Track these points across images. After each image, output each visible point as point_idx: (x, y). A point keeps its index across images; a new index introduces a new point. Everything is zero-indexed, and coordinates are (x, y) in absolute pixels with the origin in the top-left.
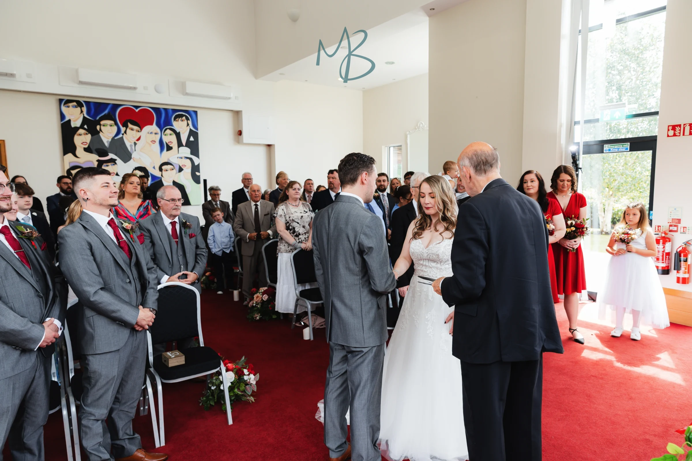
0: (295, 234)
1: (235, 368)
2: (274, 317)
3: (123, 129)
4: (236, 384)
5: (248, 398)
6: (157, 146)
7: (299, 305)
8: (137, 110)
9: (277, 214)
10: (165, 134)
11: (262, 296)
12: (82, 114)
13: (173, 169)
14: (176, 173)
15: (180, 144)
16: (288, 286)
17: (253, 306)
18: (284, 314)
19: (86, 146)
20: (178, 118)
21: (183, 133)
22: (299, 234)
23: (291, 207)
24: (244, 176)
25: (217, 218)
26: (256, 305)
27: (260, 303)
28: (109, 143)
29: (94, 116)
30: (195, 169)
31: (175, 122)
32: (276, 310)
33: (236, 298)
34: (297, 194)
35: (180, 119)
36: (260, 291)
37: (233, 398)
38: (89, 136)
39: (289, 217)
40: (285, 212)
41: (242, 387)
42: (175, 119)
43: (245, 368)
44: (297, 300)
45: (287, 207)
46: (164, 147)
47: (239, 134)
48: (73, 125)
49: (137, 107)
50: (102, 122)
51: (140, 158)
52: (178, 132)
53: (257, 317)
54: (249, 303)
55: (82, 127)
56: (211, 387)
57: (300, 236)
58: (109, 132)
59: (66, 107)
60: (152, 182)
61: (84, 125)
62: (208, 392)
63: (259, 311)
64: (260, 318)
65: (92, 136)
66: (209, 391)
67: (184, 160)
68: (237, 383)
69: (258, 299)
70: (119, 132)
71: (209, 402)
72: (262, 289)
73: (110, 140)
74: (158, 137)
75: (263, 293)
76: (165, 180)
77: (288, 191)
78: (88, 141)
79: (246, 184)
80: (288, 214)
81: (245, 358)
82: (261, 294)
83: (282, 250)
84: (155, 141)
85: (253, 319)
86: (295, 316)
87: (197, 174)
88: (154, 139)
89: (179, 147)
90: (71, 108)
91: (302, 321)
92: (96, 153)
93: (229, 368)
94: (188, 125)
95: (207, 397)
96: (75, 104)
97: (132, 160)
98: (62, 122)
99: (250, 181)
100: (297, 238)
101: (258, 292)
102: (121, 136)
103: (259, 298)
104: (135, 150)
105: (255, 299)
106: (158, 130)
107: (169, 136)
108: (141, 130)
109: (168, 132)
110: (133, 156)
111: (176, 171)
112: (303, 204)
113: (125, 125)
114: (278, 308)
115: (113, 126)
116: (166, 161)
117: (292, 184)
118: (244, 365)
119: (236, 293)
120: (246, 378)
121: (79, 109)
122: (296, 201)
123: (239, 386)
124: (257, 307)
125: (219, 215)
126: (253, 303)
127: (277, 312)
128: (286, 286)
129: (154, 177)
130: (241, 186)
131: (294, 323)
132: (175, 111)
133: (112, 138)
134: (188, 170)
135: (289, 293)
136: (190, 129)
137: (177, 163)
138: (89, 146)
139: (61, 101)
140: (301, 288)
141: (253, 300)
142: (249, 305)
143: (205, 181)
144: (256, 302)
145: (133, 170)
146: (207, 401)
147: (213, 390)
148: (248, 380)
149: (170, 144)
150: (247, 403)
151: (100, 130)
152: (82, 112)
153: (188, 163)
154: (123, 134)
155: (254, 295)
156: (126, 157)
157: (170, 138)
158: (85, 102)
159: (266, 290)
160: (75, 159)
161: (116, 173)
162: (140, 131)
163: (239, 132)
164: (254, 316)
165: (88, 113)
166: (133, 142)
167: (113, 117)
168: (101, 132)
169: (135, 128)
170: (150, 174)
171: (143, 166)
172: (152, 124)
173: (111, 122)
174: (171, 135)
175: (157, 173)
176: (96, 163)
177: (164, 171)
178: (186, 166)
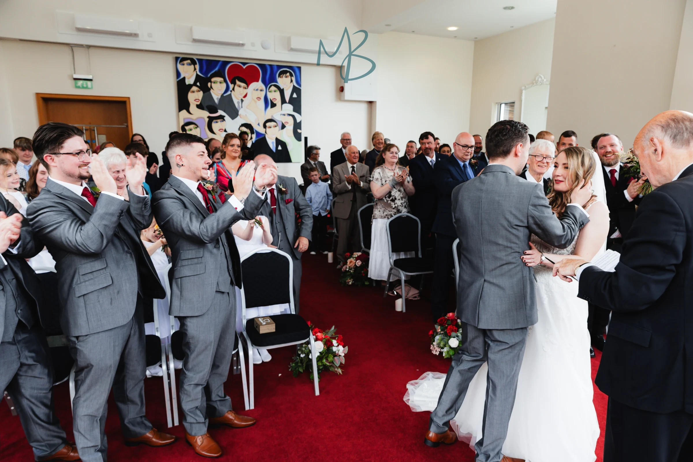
0: (391, 198)
1: (324, 338)
2: (367, 283)
3: (231, 86)
4: (324, 355)
5: (336, 369)
6: (262, 103)
7: (393, 274)
8: (244, 67)
9: (373, 177)
10: (269, 91)
11: (355, 261)
12: (195, 72)
13: (276, 126)
14: (279, 130)
15: (283, 101)
16: (382, 253)
17: (346, 270)
18: (376, 281)
19: (198, 103)
20: (282, 75)
21: (287, 90)
22: (396, 199)
23: (387, 170)
24: (342, 136)
25: (314, 178)
26: (349, 270)
27: (353, 268)
28: (218, 100)
29: (206, 73)
30: (297, 126)
31: (279, 78)
32: (369, 276)
33: (330, 260)
34: (393, 157)
35: (284, 75)
36: (354, 256)
37: (321, 368)
38: (201, 93)
39: (386, 181)
40: (382, 176)
41: (331, 359)
42: (279, 76)
43: (334, 338)
44: (391, 269)
45: (383, 171)
46: (269, 104)
47: (341, 90)
48: (187, 82)
49: (244, 64)
50: (213, 80)
51: (246, 115)
52: (282, 88)
53: (350, 282)
54: (342, 267)
55: (195, 84)
56: (300, 355)
57: (396, 201)
58: (218, 89)
59: (181, 64)
60: (257, 139)
61: (197, 83)
62: (298, 359)
63: (352, 276)
64: (352, 284)
65: (204, 93)
66: (298, 357)
67: (286, 116)
68: (326, 353)
69: (351, 264)
70: (227, 89)
71: (298, 369)
72: (357, 254)
73: (219, 97)
74: (263, 93)
75: (357, 258)
76: (269, 138)
77: (385, 154)
78: (200, 99)
79: (345, 145)
80: (385, 177)
81: (335, 328)
82: (354, 259)
83: (377, 216)
84: (260, 98)
85: (346, 284)
86: (388, 285)
87: (299, 131)
88: (259, 96)
89: (282, 103)
90: (185, 65)
91: (395, 290)
92: (207, 109)
93: (318, 338)
94: (292, 81)
95: (297, 363)
96: (189, 61)
97: (239, 117)
98: (178, 80)
99: (348, 141)
100: (393, 203)
101: (352, 257)
102: (229, 93)
103: (353, 263)
104: (242, 107)
105: (348, 263)
106: (263, 87)
107: (273, 93)
108: (248, 86)
109: (273, 88)
110: (240, 113)
111: (279, 128)
112: (399, 168)
113: (234, 83)
114: (370, 275)
115: (223, 83)
116: (270, 118)
117: (389, 147)
118: (334, 335)
119: (330, 255)
120: (334, 349)
121: (192, 66)
122: (392, 165)
123: (328, 357)
124: (350, 272)
125: (316, 175)
126: (346, 268)
127: (370, 278)
128: (379, 253)
129: (258, 134)
130: (339, 146)
131: (386, 292)
132: (279, 67)
133: (221, 95)
134: (290, 127)
135: (382, 260)
136: (294, 86)
137: (280, 120)
138: (201, 103)
139: (177, 59)
140: (395, 257)
141: (346, 265)
142: (343, 269)
143: (306, 138)
144: (349, 267)
145: (239, 126)
146: (296, 368)
147: (302, 358)
148: (337, 352)
149: (274, 101)
150: (335, 374)
151: (211, 87)
152: (195, 69)
153: (291, 120)
154: (231, 91)
155: (347, 260)
156: (234, 113)
157: (274, 95)
158: (198, 59)
159: (360, 255)
160: (188, 115)
161: (224, 129)
162: (247, 87)
163: (341, 89)
164: (347, 281)
165: (201, 71)
166: (240, 99)
167: (223, 74)
168: (211, 89)
169: (243, 85)
170: (255, 131)
171: (249, 123)
172: (258, 81)
173: (221, 79)
174: (275, 91)
175: (261, 130)
176: (207, 120)
177: (268, 127)
178: (288, 123)
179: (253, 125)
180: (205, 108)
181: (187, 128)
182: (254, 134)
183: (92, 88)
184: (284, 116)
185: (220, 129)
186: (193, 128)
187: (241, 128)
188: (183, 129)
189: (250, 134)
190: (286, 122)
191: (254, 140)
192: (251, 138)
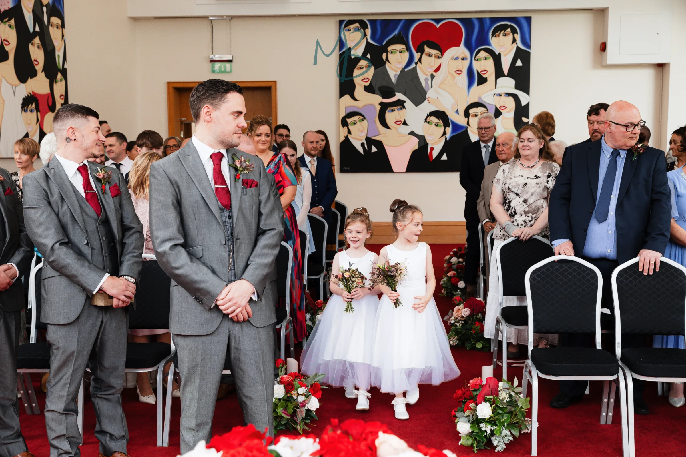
0: (510, 212)
3: (417, 56)
6: (464, 78)
8: (438, 26)
10: (476, 58)
12: (365, 39)
13: (485, 113)
15: (499, 73)
19: (367, 84)
20: (499, 32)
21: (505, 55)
22: (515, 213)
28: (396, 78)
29: (381, 40)
30: (521, 111)
31: (493, 38)
34: (525, 148)
35: (503, 32)
38: (373, 68)
42: (494, 34)
46: (475, 78)
47: (601, 48)
49: (438, 20)
50: (390, 48)
52: (497, 53)
58: (397, 62)
59: (346, 30)
60: (454, 134)
61: (367, 55)
65: (376, 68)
67: (503, 97)
70: (411, 60)
73: (398, 73)
74: (467, 63)
76: (471, 131)
78: (371, 77)
84: (461, 71)
88: (460, 68)
89: (497, 77)
90: (352, 31)
92: (379, 92)
94: (514, 40)
96: (358, 25)
97: (426, 101)
98: (341, 52)
102: (413, 65)
104: (432, 87)
106: (467, 53)
107: (482, 60)
108: (442, 55)
109: (483, 54)
110: (428, 95)
111: (490, 115)
112: (543, 164)
113: (421, 50)
115: (405, 52)
116: (476, 100)
129: (456, 127)
132: (495, 20)
133: (401, 69)
134: (509, 115)
136: (518, 48)
137: (493, 103)
138: (371, 83)
145: (426, 115)
149: (484, 74)
151: (387, 59)
153: (511, 103)
154: (416, 63)
156: (419, 97)
157: (484, 65)
161: (403, 121)
162: (440, 56)
166: (431, 73)
167: (405, 39)
168: (387, 62)
169: (434, 52)
170: (450, 122)
171: (441, 109)
172: (458, 45)
173: (401, 47)
174: (486, 59)
175: (461, 120)
176: (378, 107)
177: (472, 116)
178: (506, 107)
179: (447, 113)
180: (377, 90)
181: (349, 120)
182: (449, 127)
183: (231, 72)
184: (500, 97)
185: (397, 121)
186: (357, 121)
187: (428, 118)
188: (344, 123)
189: (443, 127)
190: (502, 106)
191: (448, 136)
192: (445, 133)
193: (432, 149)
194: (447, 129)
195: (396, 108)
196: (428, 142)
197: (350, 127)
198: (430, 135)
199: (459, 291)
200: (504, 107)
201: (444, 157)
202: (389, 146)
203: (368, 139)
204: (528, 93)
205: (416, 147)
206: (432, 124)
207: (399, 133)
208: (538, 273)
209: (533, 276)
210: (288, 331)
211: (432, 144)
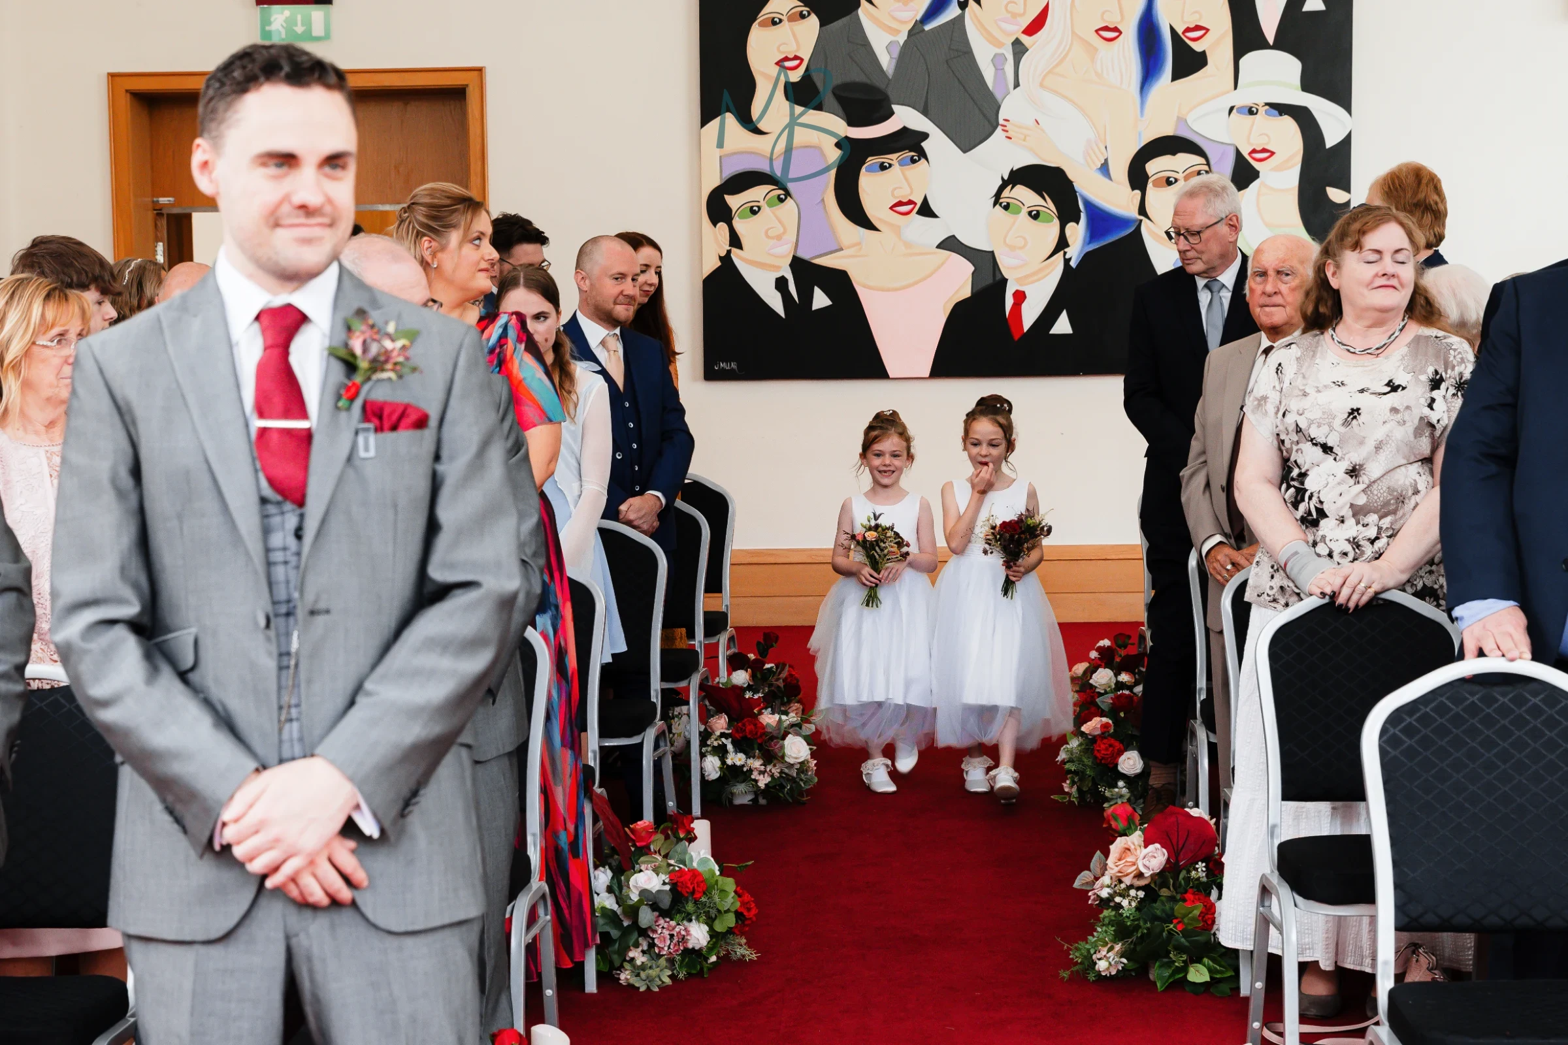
6: (1127, 52)
15: (1247, 37)
19: (796, 76)
28: (896, 53)
38: (814, 22)
46: (1165, 55)
60: (1094, 245)
65: (824, 22)
67: (1261, 119)
73: (902, 38)
76: (1154, 234)
78: (806, 53)
84: (1116, 29)
87: (1331, 190)
88: (1112, 20)
89: (1241, 49)
92: (835, 104)
97: (999, 133)
102: (950, 13)
104: (1017, 85)
110: (1004, 115)
116: (1167, 129)
133: (910, 24)
134: (1281, 177)
137: (1227, 140)
138: (806, 73)
145: (1000, 182)
149: (1196, 40)
153: (1288, 137)
154: (963, 5)
157: (1195, 8)
160: (745, 138)
161: (919, 201)
166: (1009, 40)
170: (1082, 206)
171: (1050, 160)
175: (1117, 198)
176: (834, 155)
177: (1157, 184)
178: (1273, 153)
179: (1071, 175)
180: (829, 99)
181: (734, 201)
182: (1076, 218)
183: (327, 36)
184: (1250, 118)
185: (900, 204)
186: (762, 203)
187: (1006, 193)
188: (718, 210)
189: (1056, 223)
190: (1259, 148)
191: (1075, 252)
192: (1062, 243)
193: (1020, 297)
194: (1071, 228)
195: (894, 156)
196: (1006, 275)
197: (738, 224)
198: (1013, 248)
199: (1121, 784)
200: (1264, 150)
201: (1063, 326)
202: (869, 288)
203: (798, 264)
204: (1347, 107)
205: (967, 293)
206: (1018, 212)
207: (908, 245)
208: (1409, 720)
209: (1392, 731)
210: (535, 931)
211: (1018, 280)
